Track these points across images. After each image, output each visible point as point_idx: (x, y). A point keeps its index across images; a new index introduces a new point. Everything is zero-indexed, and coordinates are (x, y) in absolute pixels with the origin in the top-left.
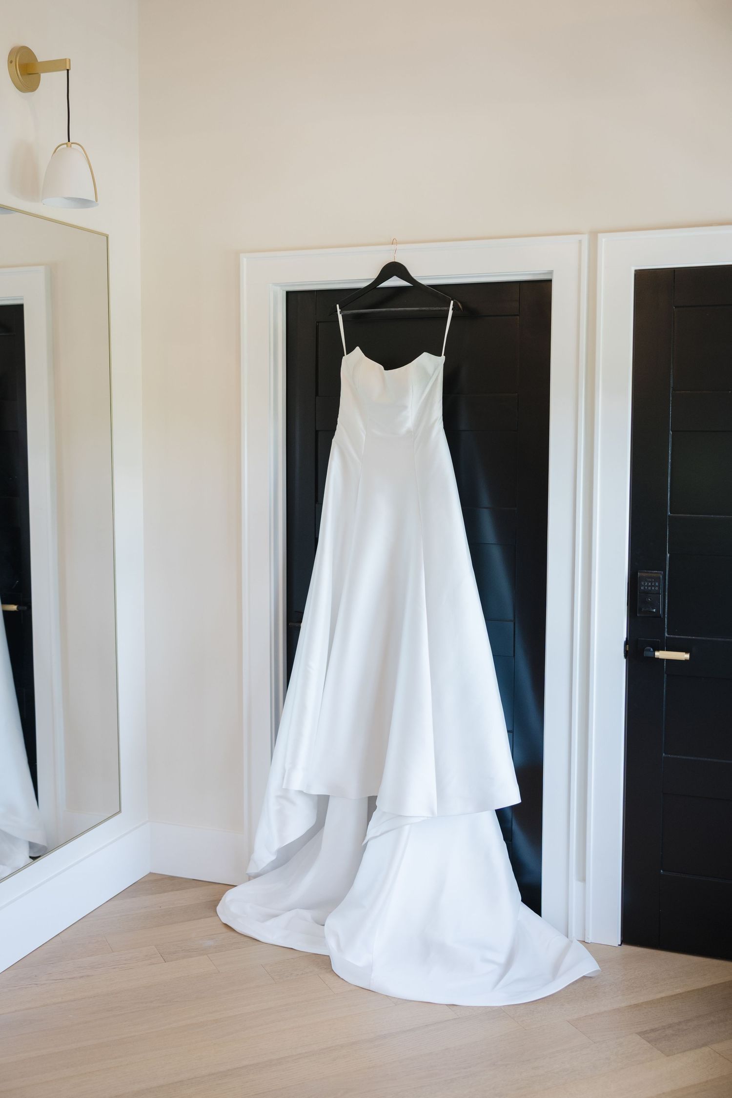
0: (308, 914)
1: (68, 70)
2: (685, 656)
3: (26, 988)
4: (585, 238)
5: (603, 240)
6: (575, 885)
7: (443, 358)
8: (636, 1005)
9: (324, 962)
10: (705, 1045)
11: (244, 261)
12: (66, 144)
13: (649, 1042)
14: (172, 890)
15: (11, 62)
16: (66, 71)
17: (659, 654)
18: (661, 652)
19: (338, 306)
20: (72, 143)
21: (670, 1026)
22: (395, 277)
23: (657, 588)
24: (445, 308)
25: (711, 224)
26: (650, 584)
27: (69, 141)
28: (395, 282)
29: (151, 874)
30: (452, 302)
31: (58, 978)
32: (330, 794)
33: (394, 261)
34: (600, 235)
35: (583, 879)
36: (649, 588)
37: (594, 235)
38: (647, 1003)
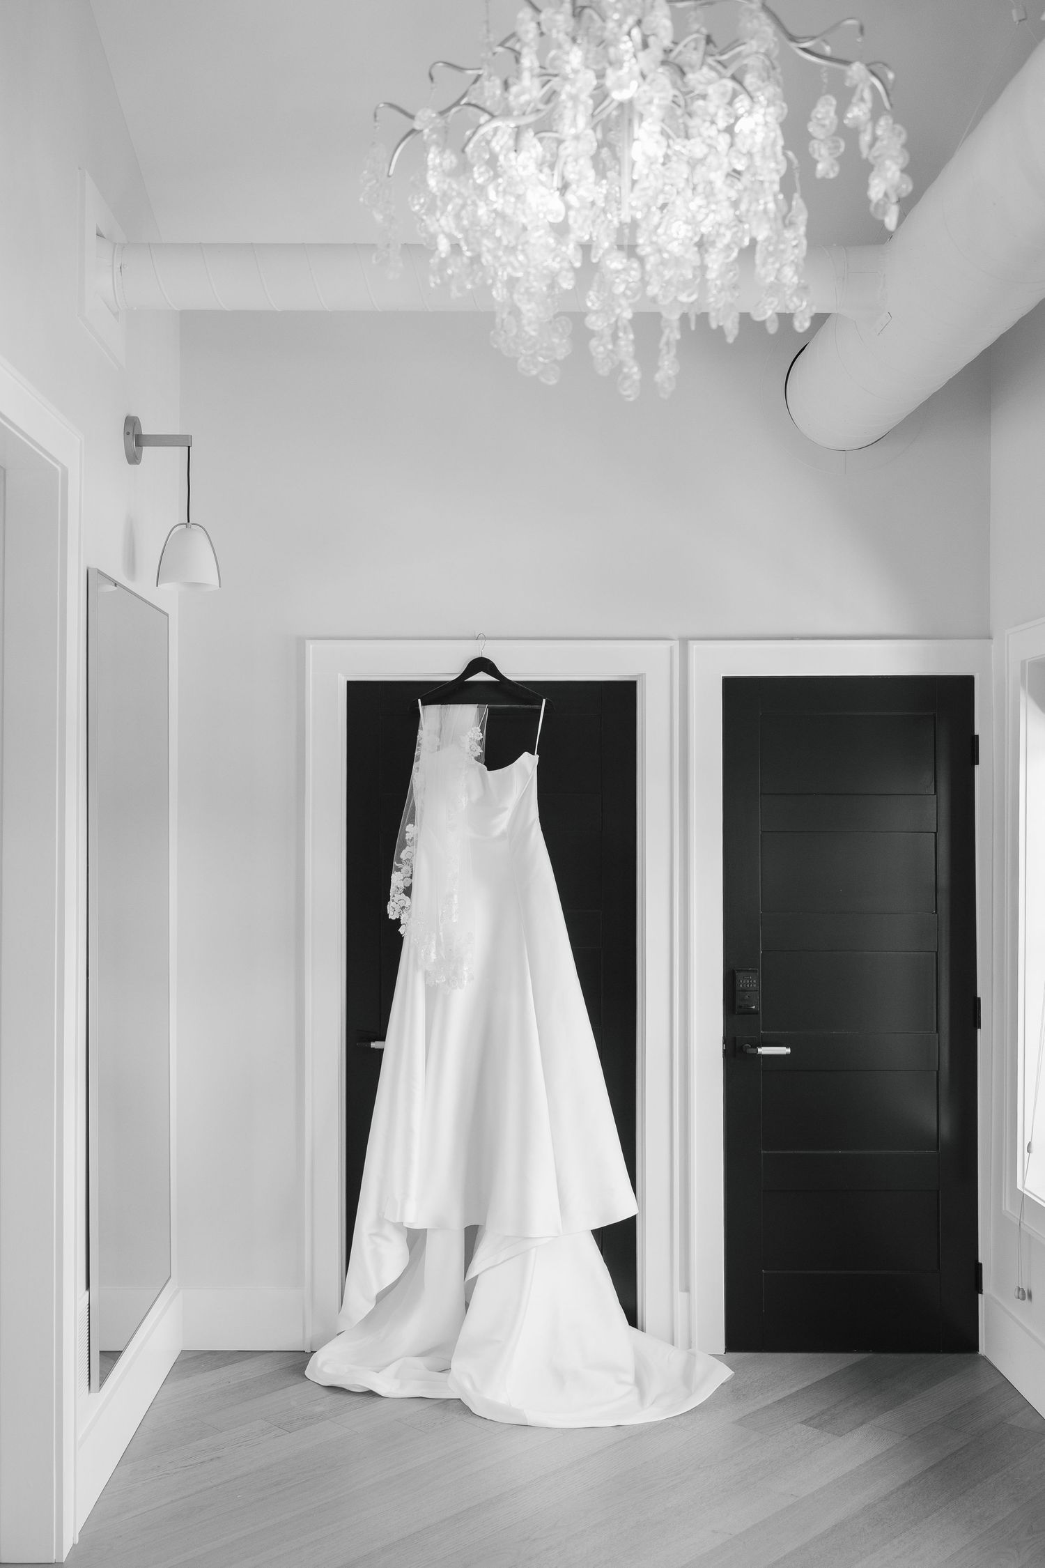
0: (420, 1362)
1: (189, 447)
2: (784, 1050)
3: (160, 1479)
4: (676, 644)
5: (694, 646)
6: (680, 1296)
7: (537, 757)
8: (780, 1401)
9: (458, 1406)
10: (862, 1423)
11: (311, 646)
12: (186, 524)
13: (816, 1428)
14: (224, 1366)
15: (128, 433)
16: (187, 448)
17: (763, 1050)
18: (763, 1048)
19: (419, 700)
20: (193, 524)
21: (823, 1413)
22: (482, 672)
23: (755, 986)
24: (537, 707)
25: (792, 639)
26: (748, 981)
27: (189, 521)
28: (482, 677)
29: (183, 1352)
30: (544, 700)
31: (186, 1465)
32: (428, 1228)
33: (480, 656)
34: (691, 642)
35: (687, 1289)
36: (748, 985)
37: (684, 642)
38: (791, 1396)
